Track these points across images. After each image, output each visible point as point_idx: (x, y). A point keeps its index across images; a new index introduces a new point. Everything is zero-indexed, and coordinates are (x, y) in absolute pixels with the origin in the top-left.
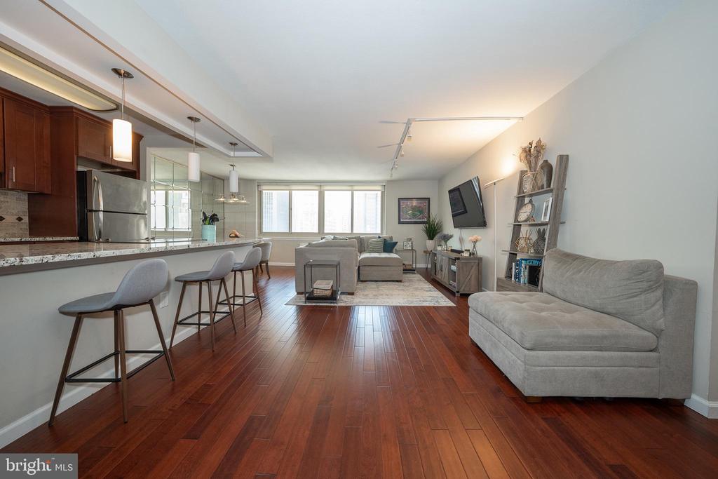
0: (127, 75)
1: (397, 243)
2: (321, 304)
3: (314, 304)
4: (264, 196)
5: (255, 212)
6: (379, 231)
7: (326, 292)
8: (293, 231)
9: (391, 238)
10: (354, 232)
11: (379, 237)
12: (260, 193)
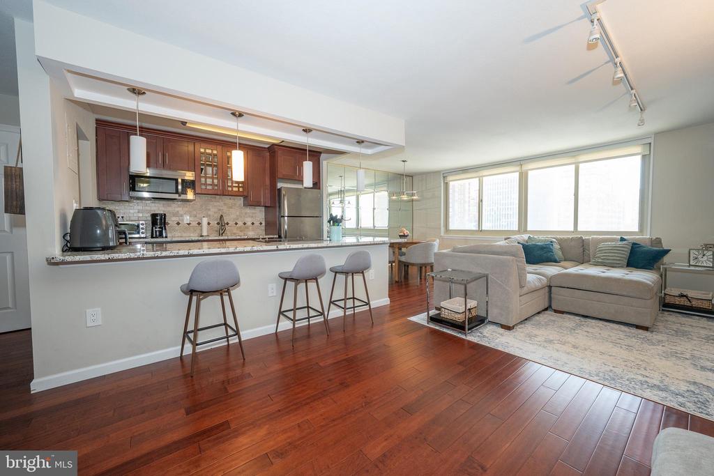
0: (241, 115)
1: (667, 252)
2: (445, 330)
3: (437, 328)
4: (451, 187)
5: (440, 207)
6: (635, 227)
7: (456, 316)
8: (484, 228)
9: (658, 241)
10: (579, 229)
11: (622, 239)
12: (446, 185)
